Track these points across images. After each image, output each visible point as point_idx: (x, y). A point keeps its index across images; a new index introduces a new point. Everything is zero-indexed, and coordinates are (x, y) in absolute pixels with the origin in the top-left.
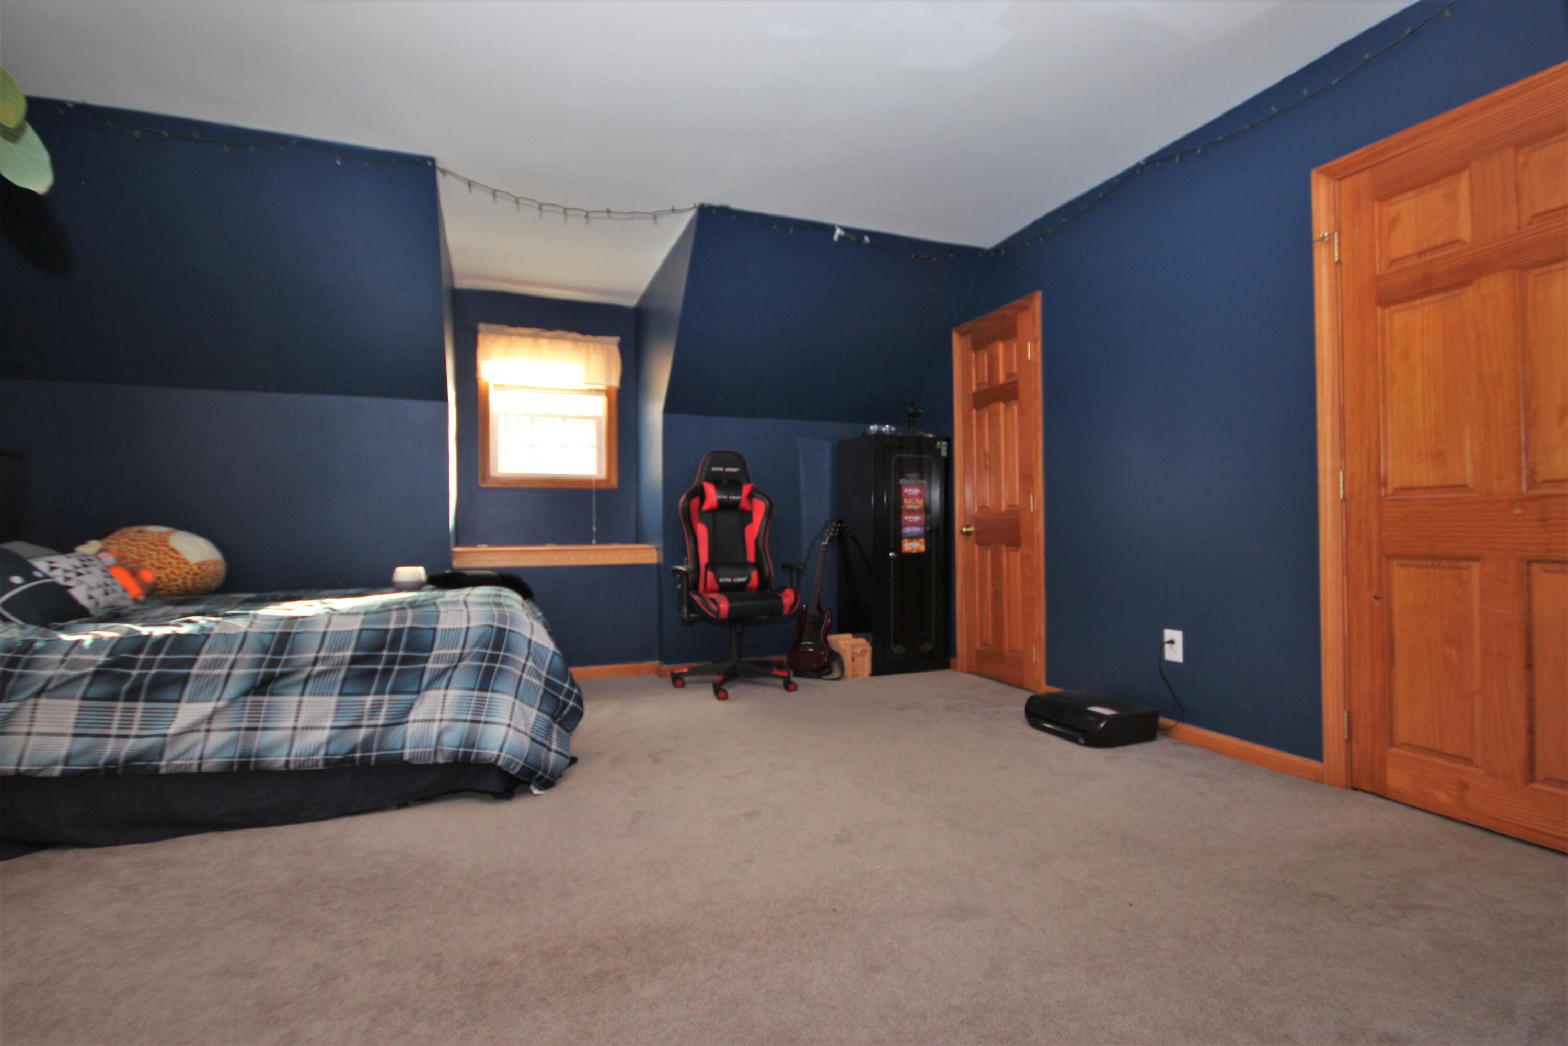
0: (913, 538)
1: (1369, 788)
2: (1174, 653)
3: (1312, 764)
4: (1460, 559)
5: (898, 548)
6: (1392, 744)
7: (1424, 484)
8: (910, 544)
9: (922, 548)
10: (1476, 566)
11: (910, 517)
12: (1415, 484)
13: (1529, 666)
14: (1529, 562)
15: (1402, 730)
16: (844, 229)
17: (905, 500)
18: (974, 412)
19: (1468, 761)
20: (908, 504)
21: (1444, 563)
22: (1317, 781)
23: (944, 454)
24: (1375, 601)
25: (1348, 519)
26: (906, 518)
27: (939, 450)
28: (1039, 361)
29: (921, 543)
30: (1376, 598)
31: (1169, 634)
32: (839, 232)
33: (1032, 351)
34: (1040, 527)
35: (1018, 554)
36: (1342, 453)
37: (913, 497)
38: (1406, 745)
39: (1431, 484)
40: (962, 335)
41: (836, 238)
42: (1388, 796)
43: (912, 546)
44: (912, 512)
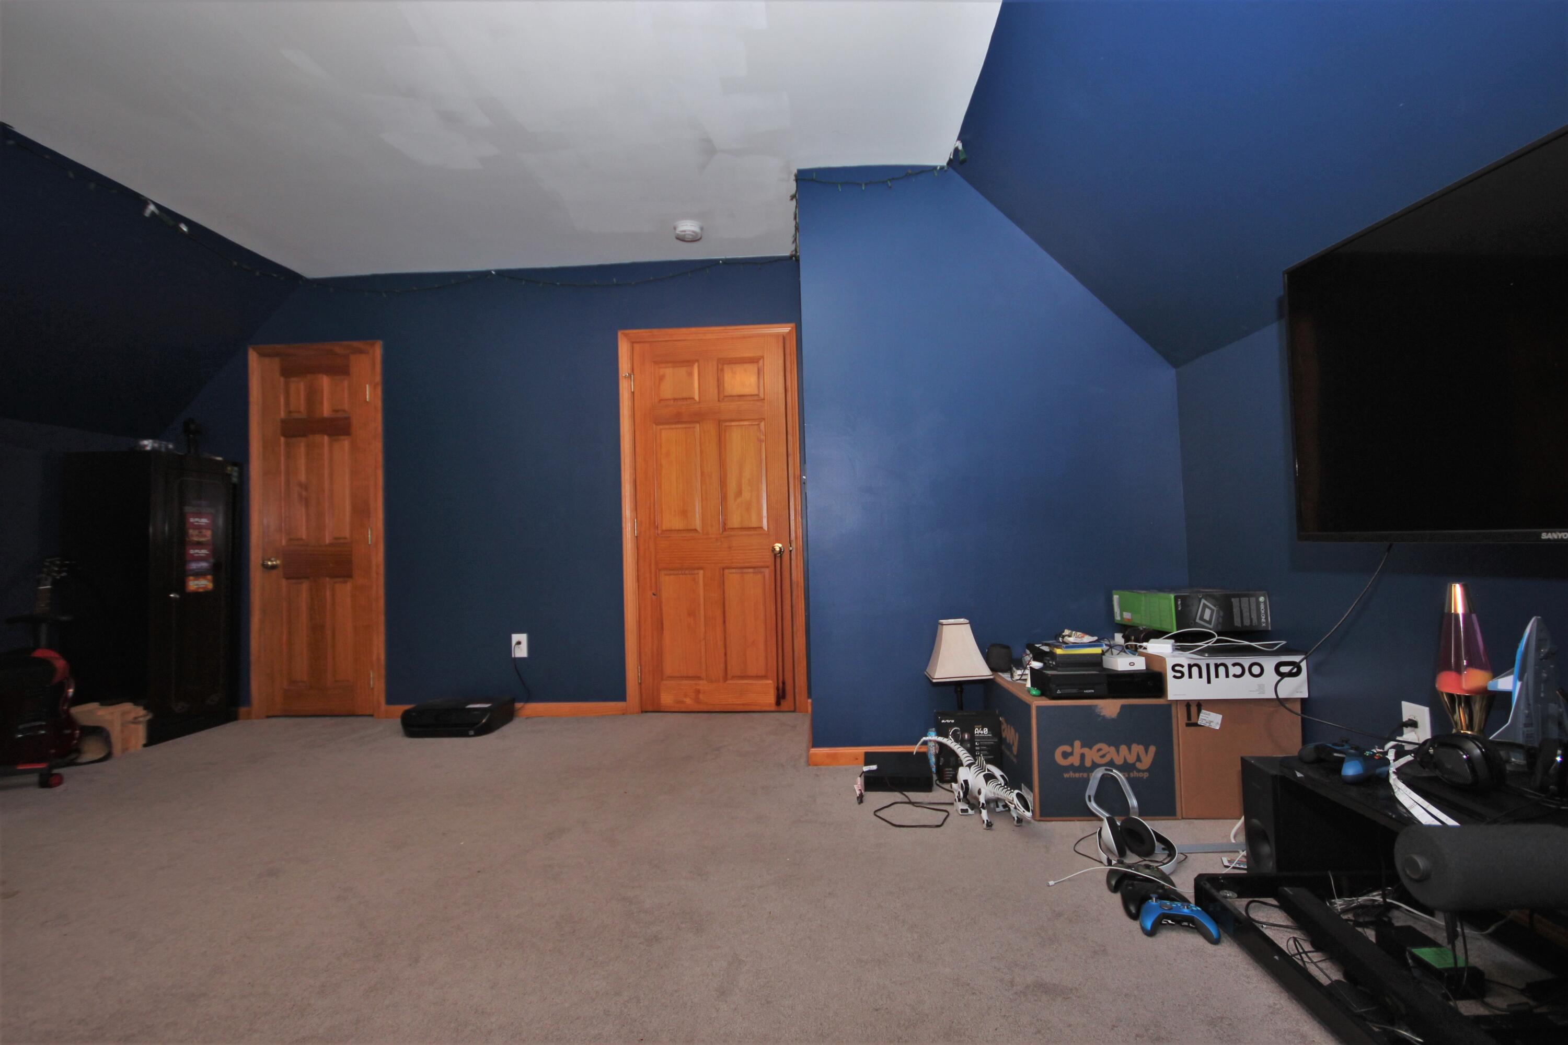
0: (199, 574)
1: (651, 709)
2: (521, 652)
3: (620, 704)
4: (694, 569)
5: (181, 586)
6: (662, 679)
7: (677, 528)
8: (196, 582)
9: (210, 586)
10: (701, 572)
11: (197, 551)
12: (673, 528)
13: (724, 622)
14: (723, 569)
15: (668, 670)
16: (158, 206)
17: (191, 532)
18: (282, 439)
19: (699, 678)
20: (193, 535)
21: (687, 572)
22: (623, 714)
23: (235, 480)
24: (653, 596)
25: (638, 549)
26: (192, 552)
27: (230, 476)
28: (379, 404)
29: (209, 581)
30: (654, 595)
31: (516, 637)
32: (152, 208)
33: (371, 394)
34: (379, 558)
35: (348, 587)
36: (636, 509)
37: (199, 528)
38: (671, 678)
39: (680, 528)
40: (262, 355)
41: (147, 213)
42: (662, 710)
43: (195, 584)
44: (199, 545)
